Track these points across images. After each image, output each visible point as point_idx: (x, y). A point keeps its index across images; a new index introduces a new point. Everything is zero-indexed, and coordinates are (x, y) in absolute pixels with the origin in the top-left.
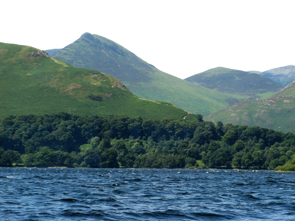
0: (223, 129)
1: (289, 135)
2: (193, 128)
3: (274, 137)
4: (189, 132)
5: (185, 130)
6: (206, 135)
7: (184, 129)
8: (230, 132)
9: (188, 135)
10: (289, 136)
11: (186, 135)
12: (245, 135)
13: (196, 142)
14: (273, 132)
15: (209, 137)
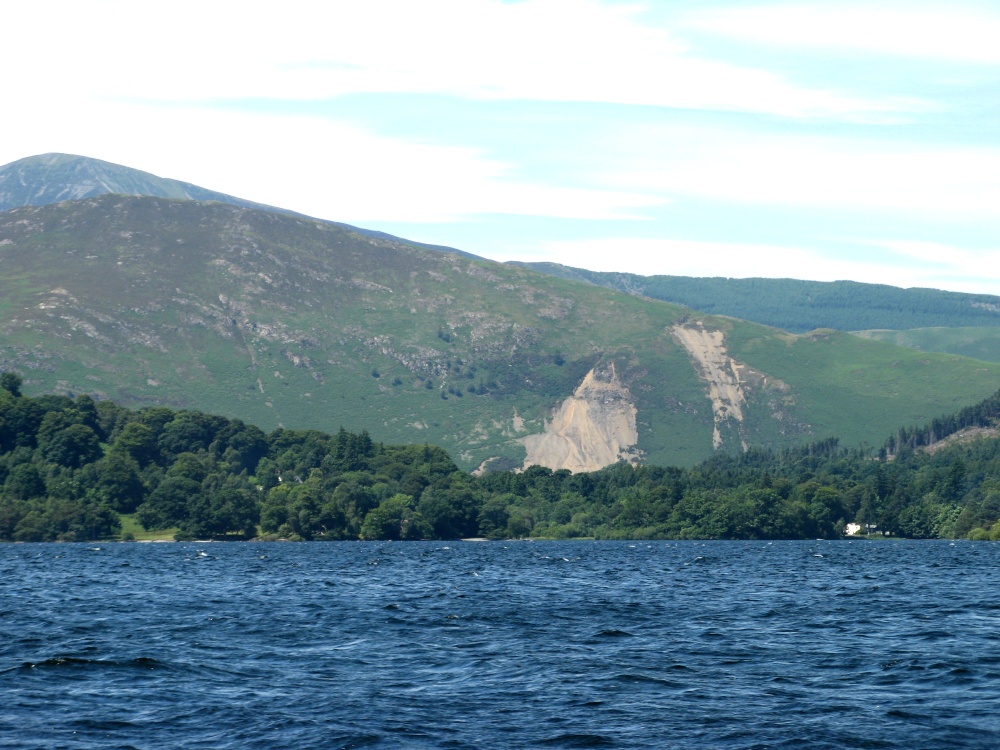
0: (100, 420)
1: (283, 436)
2: (32, 415)
3: (250, 442)
4: (23, 428)
5: (10, 422)
6: (82, 440)
7: (8, 419)
8: (135, 430)
9: (23, 436)
10: (286, 440)
11: (15, 437)
12: (182, 438)
13: (56, 459)
14: (241, 427)
15: (90, 444)
